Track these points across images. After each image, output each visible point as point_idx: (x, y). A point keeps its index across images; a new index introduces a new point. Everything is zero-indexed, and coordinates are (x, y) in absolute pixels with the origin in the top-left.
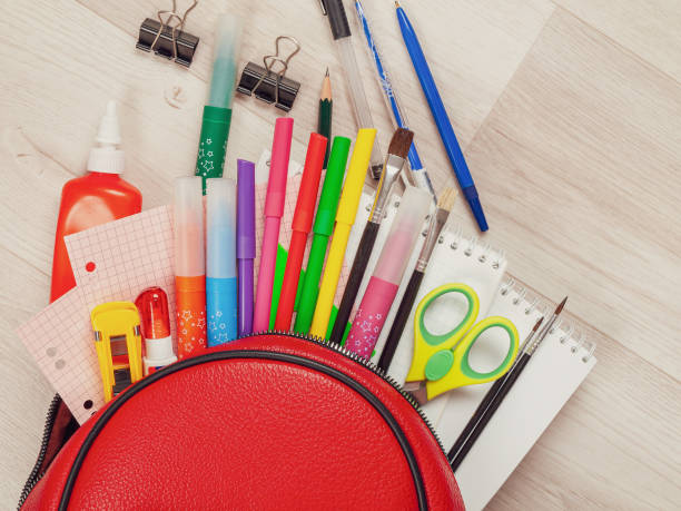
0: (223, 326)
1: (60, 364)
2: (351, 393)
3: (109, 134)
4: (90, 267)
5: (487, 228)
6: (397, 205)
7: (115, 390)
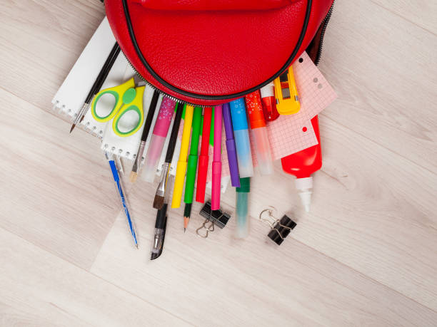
0: (236, 106)
1: (316, 80)
3: (305, 197)
4: (305, 129)
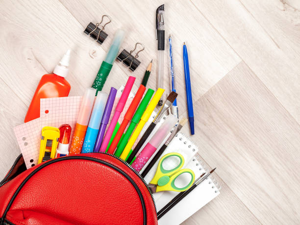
0: (89, 146)
1: (26, 144)
2: (130, 184)
3: (65, 62)
4: (47, 112)
5: (194, 134)
6: (164, 118)
7: (44, 159)
